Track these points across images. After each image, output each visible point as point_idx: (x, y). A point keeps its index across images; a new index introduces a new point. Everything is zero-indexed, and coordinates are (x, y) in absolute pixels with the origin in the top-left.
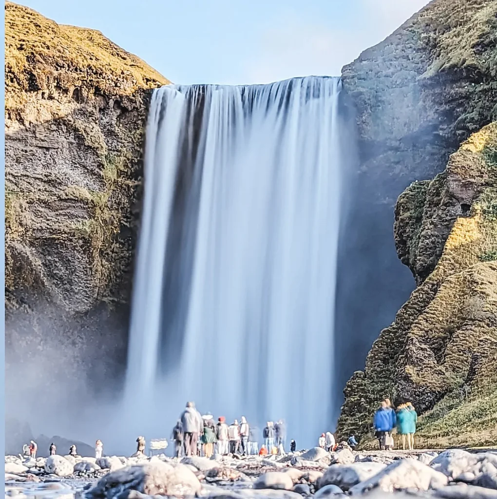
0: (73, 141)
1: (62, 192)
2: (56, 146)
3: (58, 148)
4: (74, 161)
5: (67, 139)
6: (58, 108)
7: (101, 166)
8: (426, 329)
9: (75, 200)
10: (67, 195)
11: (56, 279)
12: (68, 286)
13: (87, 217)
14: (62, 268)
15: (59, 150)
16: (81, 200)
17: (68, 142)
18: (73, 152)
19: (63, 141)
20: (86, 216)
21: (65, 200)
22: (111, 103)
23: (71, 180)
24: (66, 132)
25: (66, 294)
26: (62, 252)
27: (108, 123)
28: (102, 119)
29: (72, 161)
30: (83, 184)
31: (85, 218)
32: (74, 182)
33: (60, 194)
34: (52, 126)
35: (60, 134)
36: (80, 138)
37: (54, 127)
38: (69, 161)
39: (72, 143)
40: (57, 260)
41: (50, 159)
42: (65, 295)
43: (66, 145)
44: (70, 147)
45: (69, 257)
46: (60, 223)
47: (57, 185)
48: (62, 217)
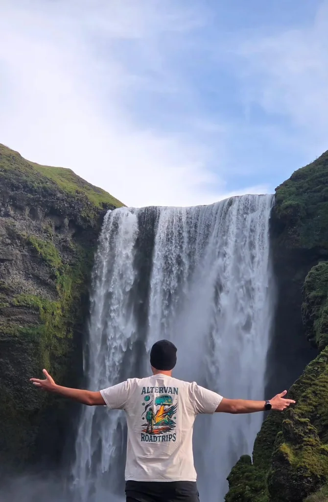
0: (27, 254)
1: (15, 299)
2: (11, 258)
3: (12, 260)
4: (27, 272)
5: (21, 252)
6: (12, 224)
7: (53, 277)
8: (314, 403)
9: (26, 307)
10: (18, 302)
11: (7, 380)
12: (18, 386)
13: (38, 323)
14: (13, 369)
15: (13, 261)
16: (33, 306)
17: (22, 254)
18: (27, 264)
19: (17, 254)
20: (37, 321)
21: (18, 307)
22: (66, 221)
23: (24, 288)
24: (20, 246)
25: (16, 393)
26: (14, 355)
27: (63, 239)
28: (57, 236)
29: (25, 272)
30: (36, 293)
31: (36, 323)
32: (26, 291)
33: (12, 302)
34: (7, 240)
35: (14, 247)
36: (33, 251)
37: (9, 241)
38: (23, 272)
39: (25, 256)
40: (8, 362)
41: (4, 270)
42: (16, 395)
43: (20, 257)
44: (23, 260)
45: (20, 360)
46: (11, 327)
47: (10, 293)
48: (14, 322)
